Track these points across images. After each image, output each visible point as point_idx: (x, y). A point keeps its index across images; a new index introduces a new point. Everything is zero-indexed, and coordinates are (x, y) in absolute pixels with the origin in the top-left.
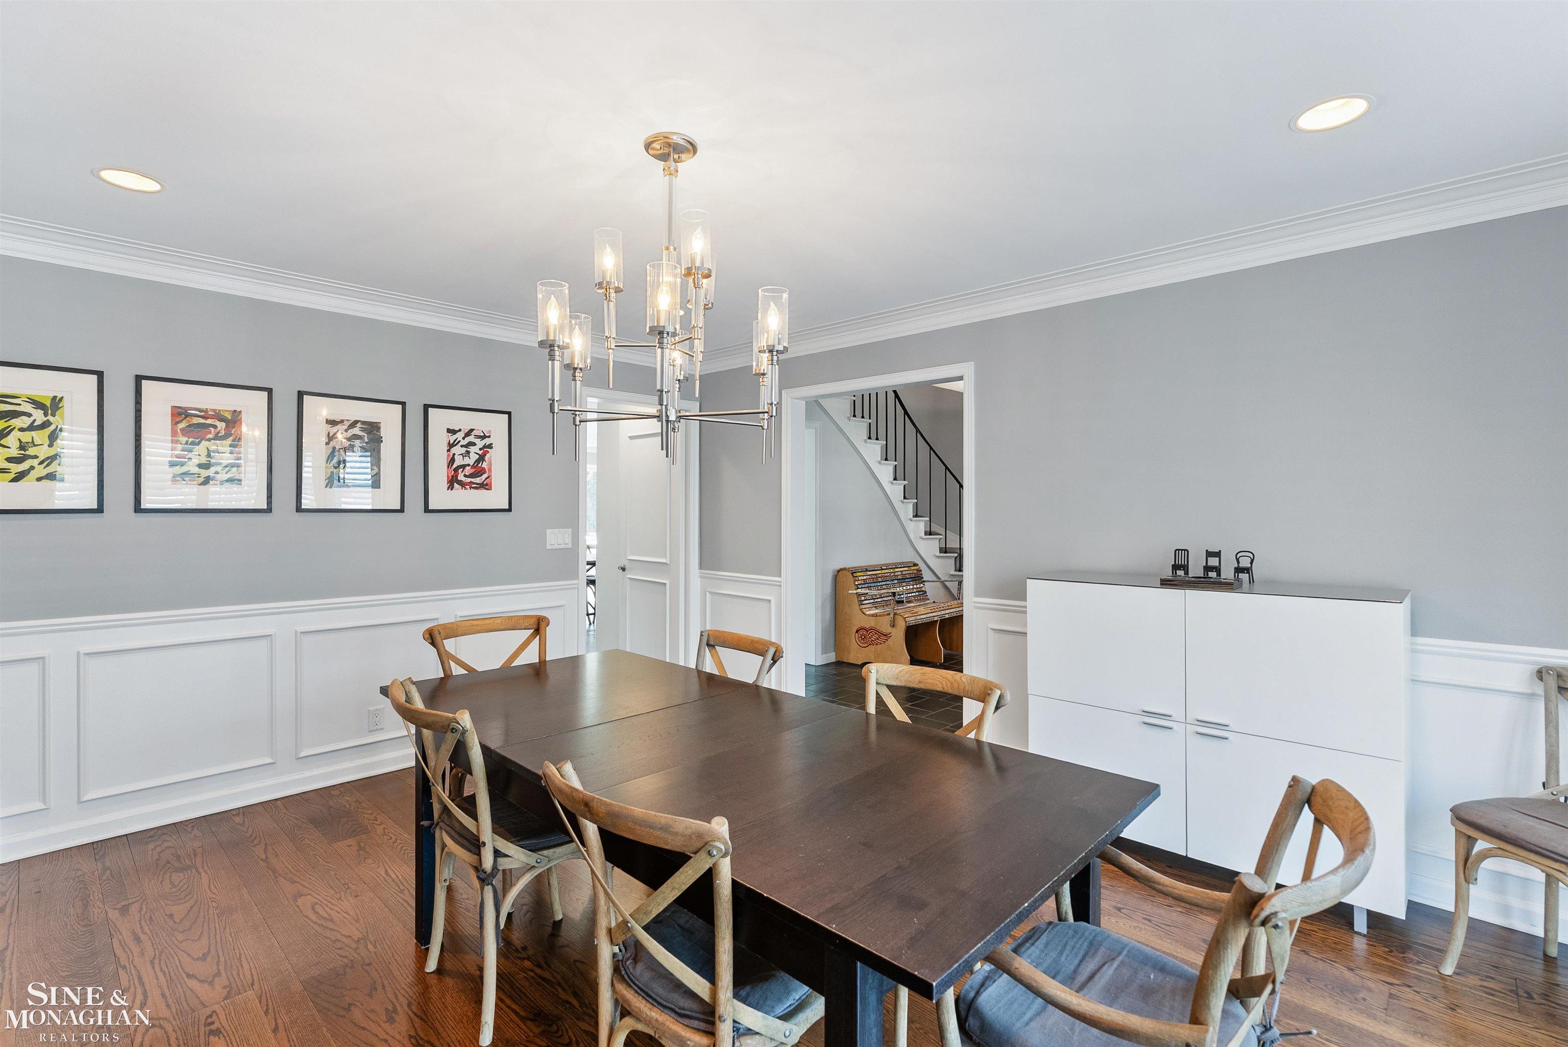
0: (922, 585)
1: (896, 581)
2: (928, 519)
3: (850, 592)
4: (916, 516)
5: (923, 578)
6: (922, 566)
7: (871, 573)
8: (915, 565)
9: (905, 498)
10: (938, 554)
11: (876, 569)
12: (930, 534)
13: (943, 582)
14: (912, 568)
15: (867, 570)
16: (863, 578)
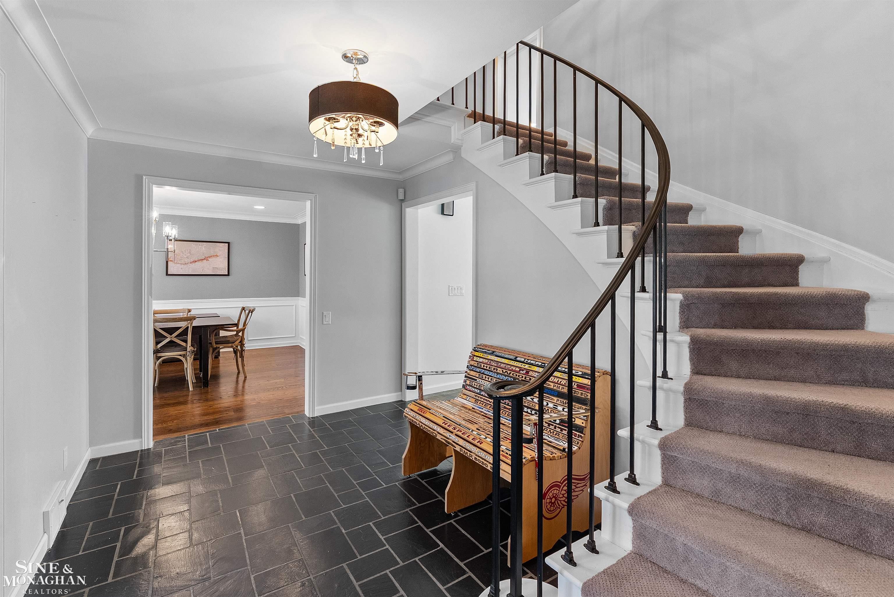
7: (496, 359)
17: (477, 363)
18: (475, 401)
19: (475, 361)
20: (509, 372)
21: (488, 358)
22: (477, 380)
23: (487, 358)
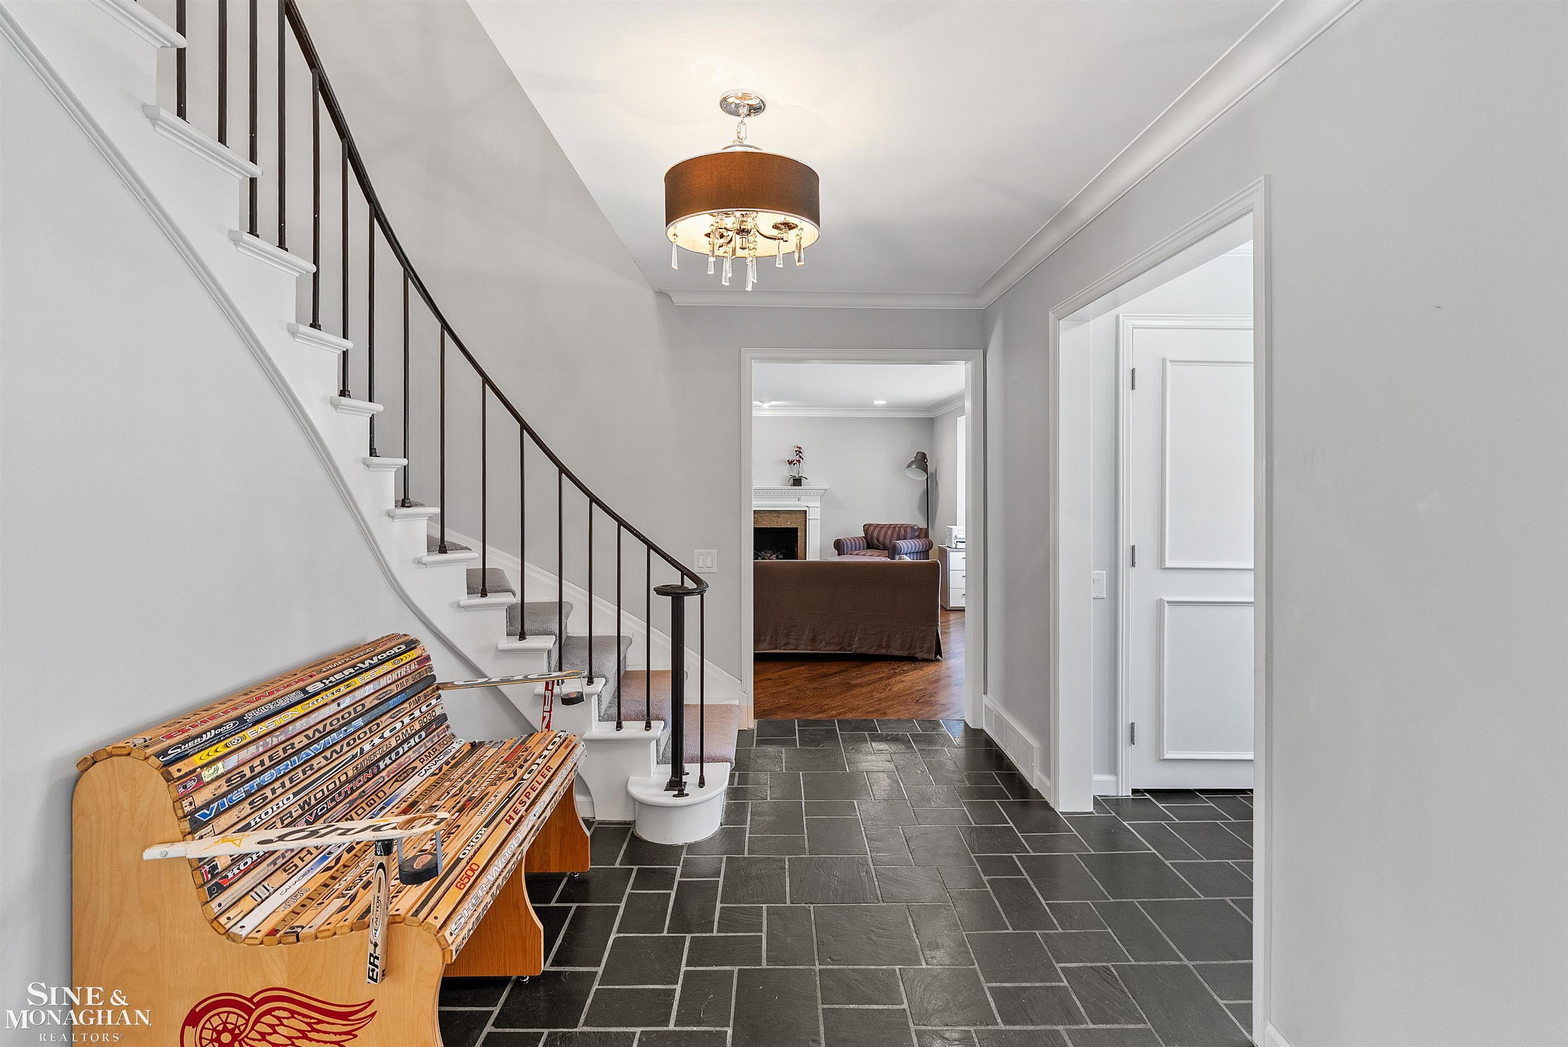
0: (434, 702)
1: (359, 722)
2: (438, 510)
3: (152, 853)
4: (404, 503)
5: (434, 677)
6: (429, 645)
7: (262, 728)
8: (411, 644)
9: (373, 452)
10: (464, 599)
11: (282, 703)
12: (443, 549)
13: (493, 688)
14: (406, 658)
15: (241, 723)
16: (221, 768)
17: (222, 781)
18: (285, 871)
19: (212, 781)
20: (320, 727)
21: (248, 740)
22: (249, 823)
23: (244, 742)
